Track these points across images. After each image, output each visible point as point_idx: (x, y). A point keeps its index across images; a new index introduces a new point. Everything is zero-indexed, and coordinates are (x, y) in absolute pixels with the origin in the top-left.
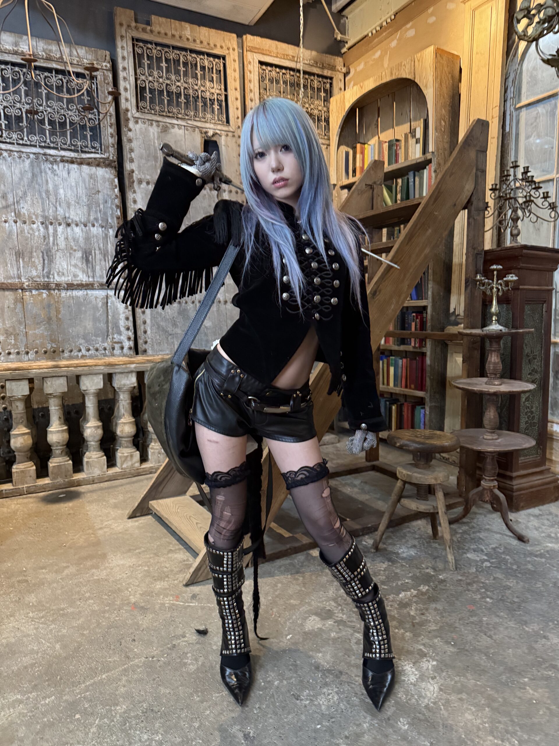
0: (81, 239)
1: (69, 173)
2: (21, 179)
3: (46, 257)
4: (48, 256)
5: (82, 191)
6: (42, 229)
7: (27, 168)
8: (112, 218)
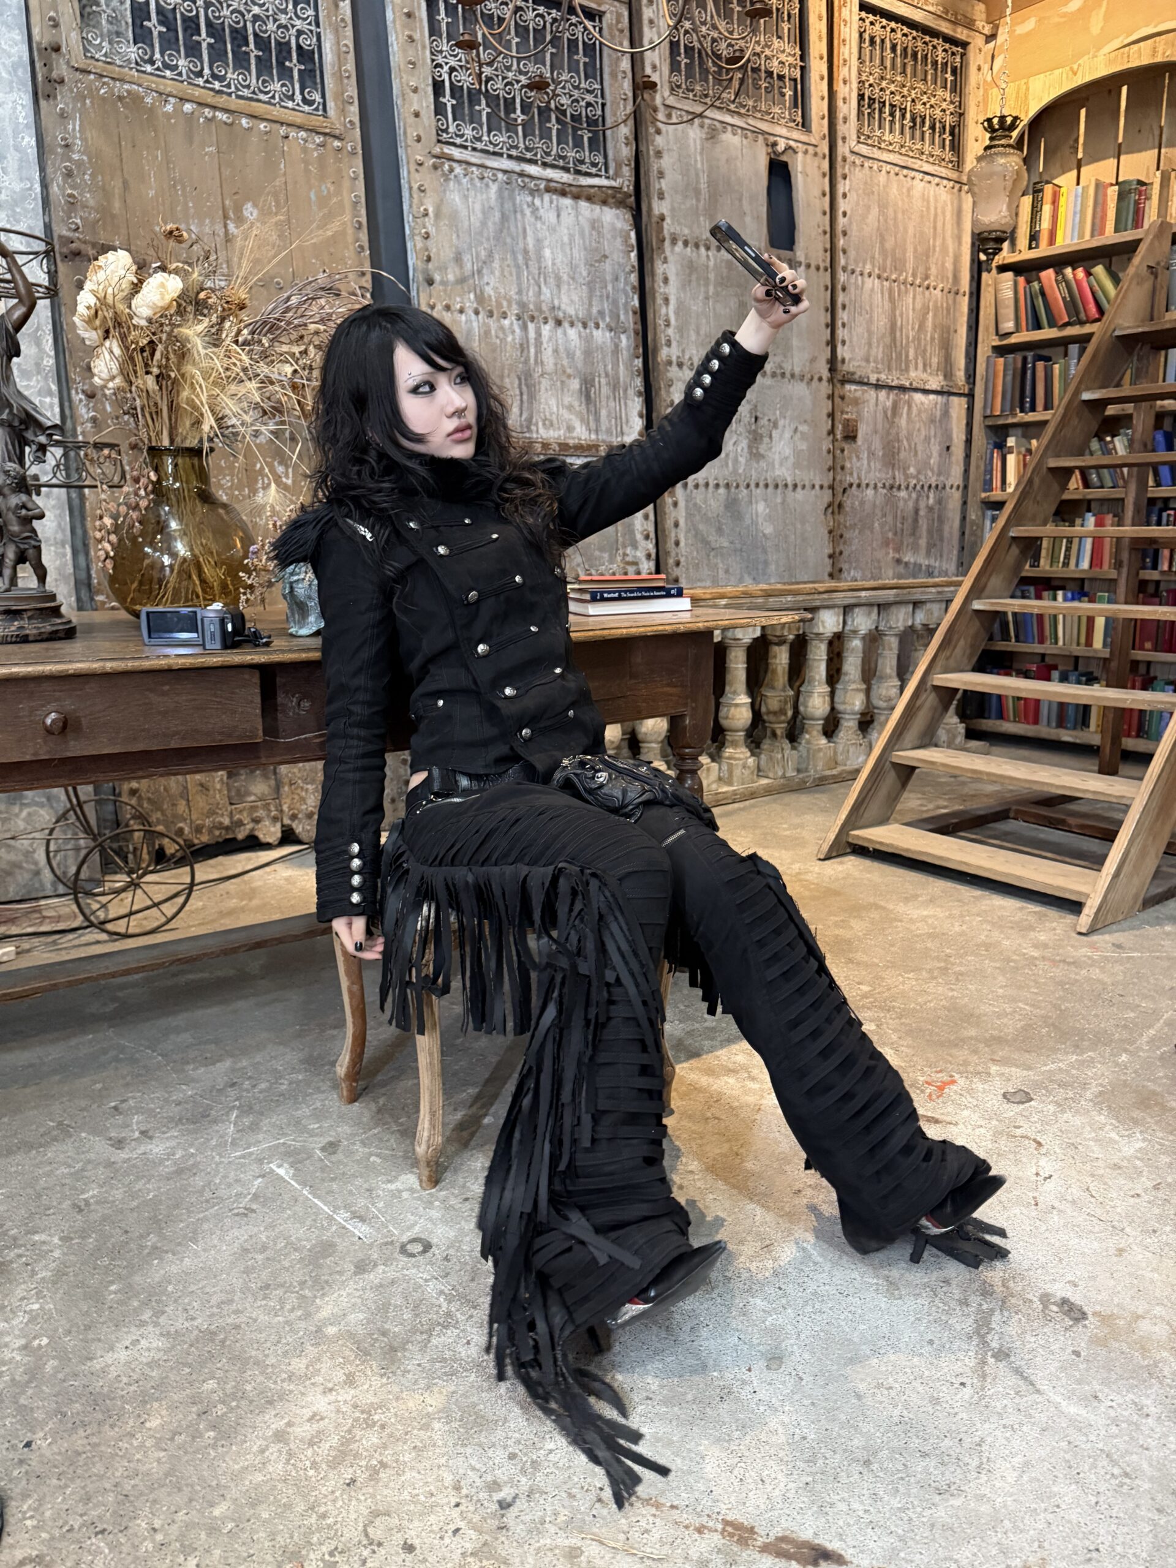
0: (578, 353)
1: (558, 216)
2: (484, 224)
3: (524, 388)
4: (527, 386)
5: (579, 255)
6: (518, 330)
7: (493, 202)
8: (626, 312)
